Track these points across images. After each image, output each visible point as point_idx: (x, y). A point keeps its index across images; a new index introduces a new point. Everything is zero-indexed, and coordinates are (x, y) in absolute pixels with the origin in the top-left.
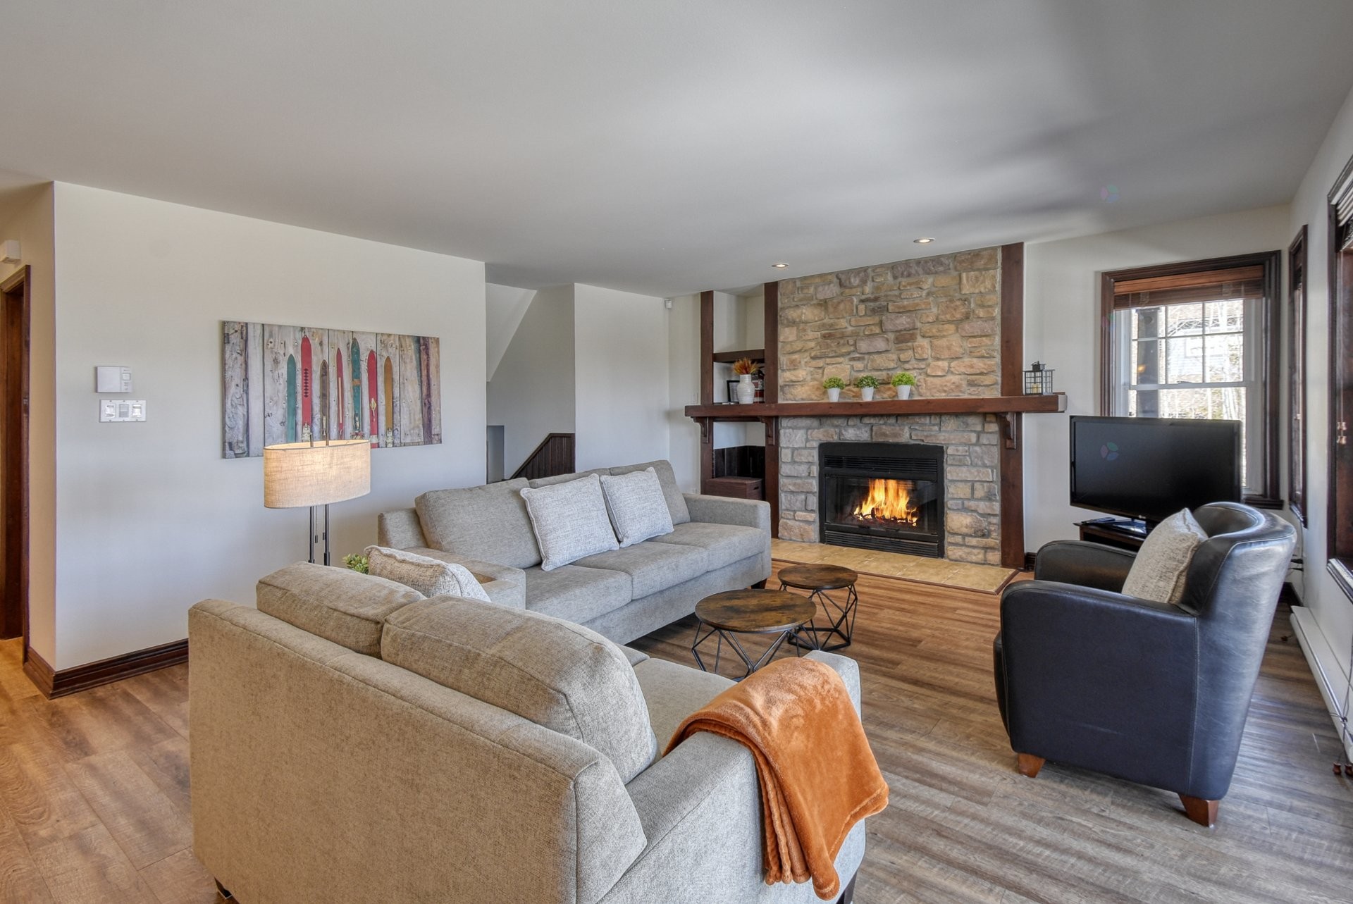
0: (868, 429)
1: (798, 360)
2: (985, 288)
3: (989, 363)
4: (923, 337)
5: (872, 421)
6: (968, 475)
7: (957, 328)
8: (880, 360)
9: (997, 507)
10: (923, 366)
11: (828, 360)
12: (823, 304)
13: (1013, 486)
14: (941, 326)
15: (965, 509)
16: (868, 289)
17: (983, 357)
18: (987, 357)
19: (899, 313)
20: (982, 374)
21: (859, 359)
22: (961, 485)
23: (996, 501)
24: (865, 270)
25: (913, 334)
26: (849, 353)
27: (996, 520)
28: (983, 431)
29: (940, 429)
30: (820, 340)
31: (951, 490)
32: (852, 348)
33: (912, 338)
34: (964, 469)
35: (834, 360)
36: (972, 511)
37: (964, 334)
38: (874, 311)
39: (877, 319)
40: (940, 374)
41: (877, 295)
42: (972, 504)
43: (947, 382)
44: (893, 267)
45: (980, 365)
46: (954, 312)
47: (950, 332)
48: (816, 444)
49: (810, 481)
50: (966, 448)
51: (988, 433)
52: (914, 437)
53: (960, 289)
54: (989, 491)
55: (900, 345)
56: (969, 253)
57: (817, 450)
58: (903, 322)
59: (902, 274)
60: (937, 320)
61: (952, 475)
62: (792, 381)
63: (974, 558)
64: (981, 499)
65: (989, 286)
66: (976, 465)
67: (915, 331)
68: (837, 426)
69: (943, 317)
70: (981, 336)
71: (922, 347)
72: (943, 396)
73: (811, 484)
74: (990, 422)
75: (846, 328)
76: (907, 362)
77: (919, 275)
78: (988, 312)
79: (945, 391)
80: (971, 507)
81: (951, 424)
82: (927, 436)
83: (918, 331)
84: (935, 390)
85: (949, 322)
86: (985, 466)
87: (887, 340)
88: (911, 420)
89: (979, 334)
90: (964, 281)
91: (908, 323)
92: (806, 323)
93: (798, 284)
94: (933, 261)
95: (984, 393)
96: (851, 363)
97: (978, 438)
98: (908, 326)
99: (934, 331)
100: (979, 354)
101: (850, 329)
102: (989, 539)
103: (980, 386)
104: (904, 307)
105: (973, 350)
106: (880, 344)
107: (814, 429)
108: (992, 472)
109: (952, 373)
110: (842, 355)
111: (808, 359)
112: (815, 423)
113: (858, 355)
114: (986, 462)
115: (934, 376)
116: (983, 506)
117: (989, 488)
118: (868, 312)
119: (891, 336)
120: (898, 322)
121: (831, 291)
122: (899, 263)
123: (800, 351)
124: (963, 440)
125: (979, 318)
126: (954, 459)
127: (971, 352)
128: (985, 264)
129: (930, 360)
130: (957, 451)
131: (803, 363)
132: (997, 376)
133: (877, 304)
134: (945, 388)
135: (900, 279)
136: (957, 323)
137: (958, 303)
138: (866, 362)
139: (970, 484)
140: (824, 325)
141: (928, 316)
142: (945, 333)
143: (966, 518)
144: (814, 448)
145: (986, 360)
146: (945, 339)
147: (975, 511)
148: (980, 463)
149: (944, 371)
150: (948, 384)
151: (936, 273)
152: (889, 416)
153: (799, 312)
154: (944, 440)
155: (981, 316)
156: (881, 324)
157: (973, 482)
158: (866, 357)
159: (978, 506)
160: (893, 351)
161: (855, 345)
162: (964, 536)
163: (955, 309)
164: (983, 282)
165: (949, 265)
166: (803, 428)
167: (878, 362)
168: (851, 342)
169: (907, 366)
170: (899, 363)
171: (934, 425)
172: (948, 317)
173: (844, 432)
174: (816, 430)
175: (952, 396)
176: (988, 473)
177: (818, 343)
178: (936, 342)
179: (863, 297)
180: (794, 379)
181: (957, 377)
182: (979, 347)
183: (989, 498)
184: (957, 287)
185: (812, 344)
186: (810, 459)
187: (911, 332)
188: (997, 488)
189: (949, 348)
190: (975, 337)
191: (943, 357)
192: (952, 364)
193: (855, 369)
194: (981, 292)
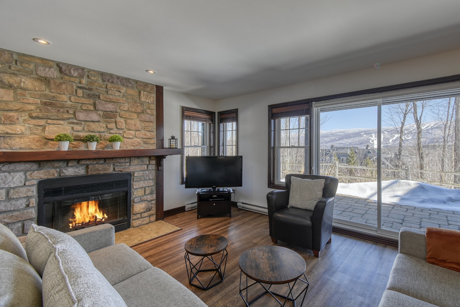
0: (84, 167)
1: (16, 117)
2: (150, 101)
3: (152, 134)
4: (121, 117)
5: (88, 162)
6: (143, 185)
7: (138, 116)
8: (94, 126)
9: (154, 196)
10: (121, 132)
11: (49, 121)
12: (46, 81)
13: (160, 186)
14: (130, 114)
15: (142, 201)
16: (84, 81)
17: (150, 131)
18: (152, 132)
19: (106, 101)
20: (149, 138)
21: (77, 124)
22: (139, 190)
23: (154, 194)
24: (83, 69)
25: (114, 115)
26: (69, 119)
27: (154, 202)
28: (149, 164)
29: (130, 164)
30: (40, 105)
31: (135, 193)
32: (72, 116)
33: (115, 117)
34: (142, 182)
35: (55, 122)
36: (145, 201)
37: (141, 119)
38: (89, 96)
39: (92, 101)
40: (131, 137)
41: (91, 87)
42: (145, 197)
43: (134, 141)
44: (102, 74)
45: (149, 134)
46: (136, 108)
47: (135, 118)
48: (35, 182)
49: (30, 210)
50: (143, 172)
51: (151, 165)
52: (116, 170)
53: (140, 99)
54: (152, 190)
55: (107, 119)
56: (143, 83)
57: (36, 186)
58: (110, 107)
59: (108, 81)
60: (128, 111)
61: (136, 186)
62: (7, 133)
63: (145, 222)
64: (148, 195)
65: (152, 100)
66: (146, 180)
67: (116, 113)
68: (57, 167)
69: (131, 109)
70: (149, 122)
71: (121, 122)
72: (132, 148)
73: (32, 213)
74: (152, 160)
75: (67, 102)
76: (112, 129)
77: (118, 84)
78: (152, 112)
79: (133, 146)
80: (144, 199)
81: (135, 161)
82: (124, 168)
83: (118, 114)
84: (128, 145)
85: (135, 112)
86: (150, 179)
87: (100, 115)
88: (114, 161)
89: (148, 120)
90: (142, 95)
91: (112, 108)
92: (25, 89)
93: (15, 57)
94: (126, 80)
95: (150, 147)
96: (72, 125)
97: (148, 167)
98: (112, 110)
99: (127, 115)
100: (148, 130)
101: (69, 103)
102: (151, 211)
103: (149, 144)
104: (110, 99)
105: (145, 127)
106: (95, 117)
107: (34, 171)
108: (153, 181)
109: (136, 137)
110: (63, 119)
111: (27, 117)
112: (35, 166)
113: (75, 121)
114: (150, 177)
115: (127, 138)
116: (149, 197)
117: (151, 189)
118: (85, 96)
119: (101, 113)
120: (106, 106)
121: (53, 73)
122: (107, 74)
123: (17, 110)
124: (142, 169)
125: (148, 113)
126: (137, 178)
127: (144, 128)
128: (150, 90)
129: (125, 130)
130: (139, 174)
131: (21, 120)
132: (155, 140)
133: (92, 92)
134: (134, 144)
135: (106, 83)
136: (138, 114)
137: (139, 104)
138: (83, 126)
139: (144, 189)
140: (46, 95)
141: (124, 107)
142: (133, 118)
143: (142, 205)
144: (33, 185)
145: (151, 133)
146: (133, 121)
147: (147, 200)
148: (148, 178)
149: (133, 136)
150: (135, 142)
151: (127, 86)
152: (100, 159)
153: (18, 79)
154: (133, 169)
155: (149, 113)
156: (95, 105)
157: (145, 188)
158: (83, 123)
159: (147, 198)
160: (102, 122)
161: (74, 113)
162: (141, 214)
163: (137, 107)
164: (150, 98)
165: (134, 85)
166: (21, 171)
167: (93, 127)
168: (71, 112)
169: (112, 131)
170: (107, 129)
171: (127, 163)
172: (134, 110)
173: (64, 171)
174: (36, 172)
175: (137, 148)
176: (151, 181)
177: (38, 107)
178: (128, 121)
179: (80, 85)
180: (10, 131)
181: (139, 139)
182: (148, 126)
183: (151, 193)
184: (138, 97)
185: (33, 107)
186: (30, 194)
187: (114, 113)
188: (154, 188)
189: (135, 125)
190: (146, 121)
191: (132, 129)
192: (137, 133)
193: (75, 130)
194: (148, 102)
